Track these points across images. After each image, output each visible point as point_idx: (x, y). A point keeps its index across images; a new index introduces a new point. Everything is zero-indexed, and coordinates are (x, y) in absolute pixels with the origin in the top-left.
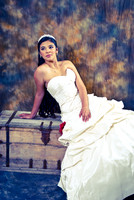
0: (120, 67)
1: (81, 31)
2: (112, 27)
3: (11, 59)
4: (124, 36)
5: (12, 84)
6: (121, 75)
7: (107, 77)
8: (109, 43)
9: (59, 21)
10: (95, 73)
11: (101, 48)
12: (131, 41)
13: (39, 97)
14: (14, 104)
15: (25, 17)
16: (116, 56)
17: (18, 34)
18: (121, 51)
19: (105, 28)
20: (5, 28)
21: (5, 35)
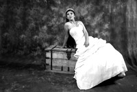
0: (106, 26)
1: (87, 9)
2: (102, 7)
3: (56, 22)
4: (108, 11)
5: (55, 34)
6: (107, 30)
7: (100, 31)
8: (101, 15)
9: (77, 5)
10: (94, 29)
11: (97, 17)
12: (111, 13)
13: (66, 38)
14: (56, 43)
15: (62, 3)
16: (104, 21)
17: (59, 11)
18: (107, 18)
19: (99, 8)
20: (53, 8)
21: (53, 12)
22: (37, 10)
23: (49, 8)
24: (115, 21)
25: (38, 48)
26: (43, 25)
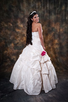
0: (56, 41)
2: (53, 28)
3: (20, 41)
4: (57, 31)
6: (57, 44)
7: (52, 45)
8: (52, 33)
10: (48, 44)
11: (49, 35)
12: (59, 32)
15: (24, 27)
17: (22, 32)
18: (56, 36)
20: (17, 30)
21: (17, 33)
22: (6, 32)
23: (14, 30)
24: (62, 37)
25: (8, 60)
26: (11, 43)
